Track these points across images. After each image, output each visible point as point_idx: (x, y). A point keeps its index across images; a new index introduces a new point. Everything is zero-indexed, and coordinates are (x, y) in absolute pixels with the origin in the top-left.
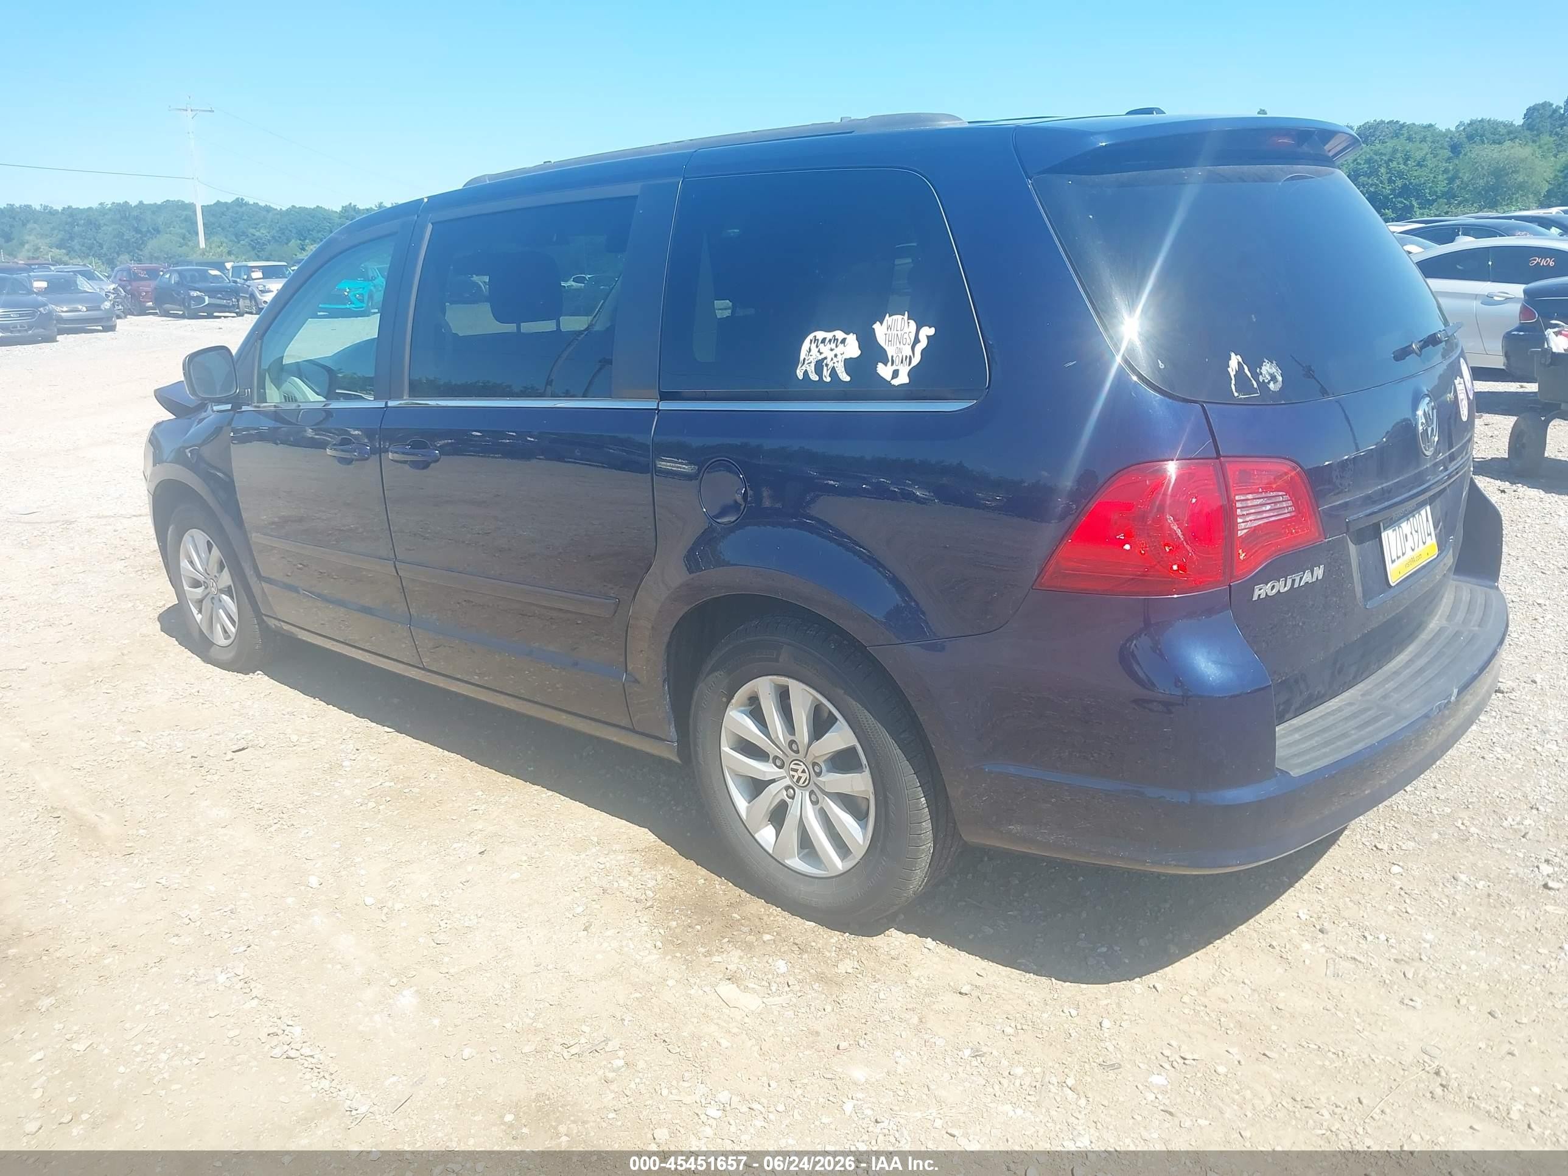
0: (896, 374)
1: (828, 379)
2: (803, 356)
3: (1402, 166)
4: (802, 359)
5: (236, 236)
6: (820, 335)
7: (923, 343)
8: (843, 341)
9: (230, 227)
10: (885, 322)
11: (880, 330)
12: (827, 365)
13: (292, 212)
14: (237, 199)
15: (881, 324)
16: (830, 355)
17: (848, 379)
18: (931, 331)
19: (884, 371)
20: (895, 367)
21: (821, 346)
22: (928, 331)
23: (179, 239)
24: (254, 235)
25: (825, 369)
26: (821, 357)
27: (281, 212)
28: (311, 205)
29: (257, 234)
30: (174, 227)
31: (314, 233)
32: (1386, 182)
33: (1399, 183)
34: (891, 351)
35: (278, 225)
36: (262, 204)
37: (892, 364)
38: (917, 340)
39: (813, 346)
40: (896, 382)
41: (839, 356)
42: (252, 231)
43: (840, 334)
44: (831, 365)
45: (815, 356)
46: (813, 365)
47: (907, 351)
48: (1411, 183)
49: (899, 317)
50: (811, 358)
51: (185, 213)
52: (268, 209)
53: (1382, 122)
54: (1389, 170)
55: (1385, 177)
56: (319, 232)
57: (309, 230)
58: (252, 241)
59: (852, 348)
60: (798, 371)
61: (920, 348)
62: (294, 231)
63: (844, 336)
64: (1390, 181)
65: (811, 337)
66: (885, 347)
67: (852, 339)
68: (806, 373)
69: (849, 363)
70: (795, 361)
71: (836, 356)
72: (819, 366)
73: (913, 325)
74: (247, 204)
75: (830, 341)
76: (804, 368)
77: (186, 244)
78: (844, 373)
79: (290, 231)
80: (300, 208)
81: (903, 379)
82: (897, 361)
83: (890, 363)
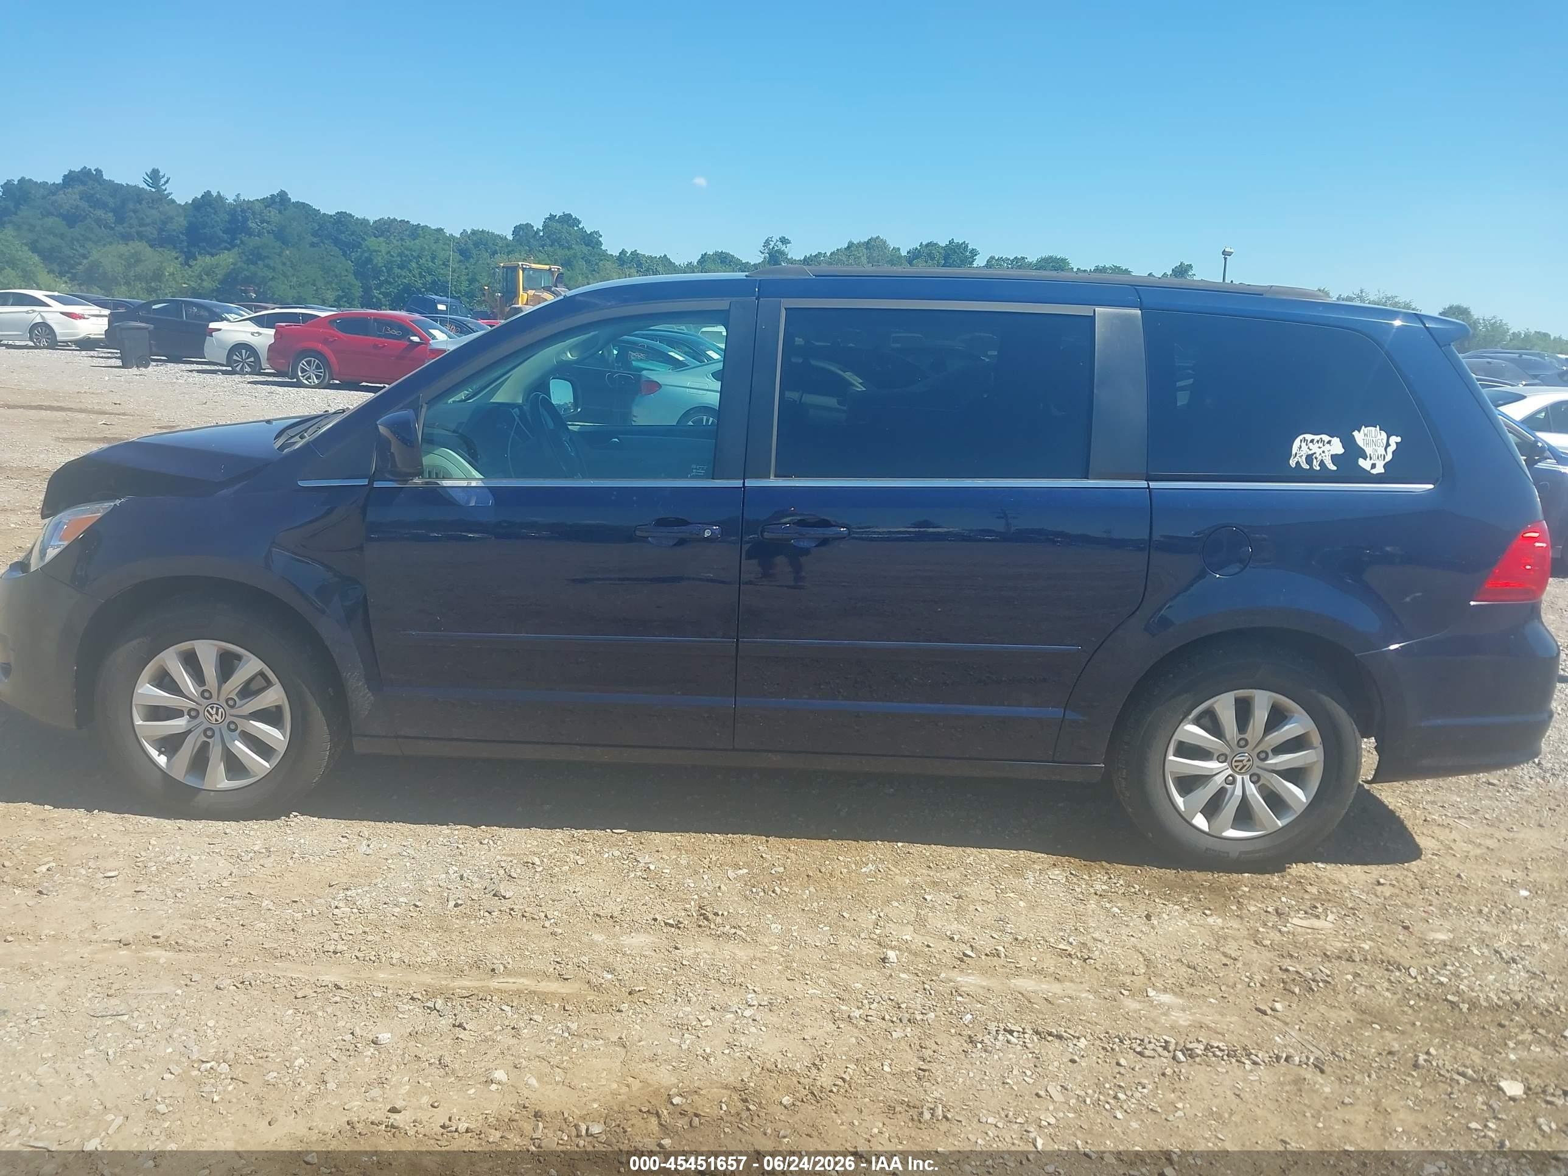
0: (1374, 466)
1: (1318, 468)
2: (1294, 450)
3: (430, 264)
4: (1294, 452)
6: (1309, 437)
7: (1393, 447)
8: (1329, 442)
10: (1362, 431)
11: (1359, 437)
12: (1316, 458)
15: (1359, 431)
16: (1319, 451)
17: (1335, 468)
18: (1399, 439)
19: (1364, 464)
20: (1372, 462)
21: (1311, 445)
22: (1395, 440)
25: (1315, 461)
26: (1310, 452)
32: (417, 276)
33: (429, 279)
34: (1368, 451)
37: (1371, 459)
38: (1388, 445)
39: (1304, 444)
40: (1374, 471)
41: (1327, 453)
43: (1326, 438)
44: (1319, 458)
45: (1305, 451)
46: (1304, 458)
47: (1381, 451)
48: (439, 280)
49: (1373, 429)
50: (1302, 453)
53: (395, 220)
54: (420, 266)
55: (416, 272)
59: (1337, 447)
60: (1291, 462)
61: (1391, 449)
63: (1330, 438)
64: (421, 276)
65: (1301, 437)
66: (1364, 448)
67: (1336, 441)
68: (1298, 462)
69: (1335, 458)
70: (1289, 454)
71: (1323, 452)
72: (1309, 459)
73: (1384, 435)
75: (1318, 442)
76: (1296, 459)
78: (1332, 464)
81: (1380, 469)
82: (1374, 457)
83: (1368, 459)
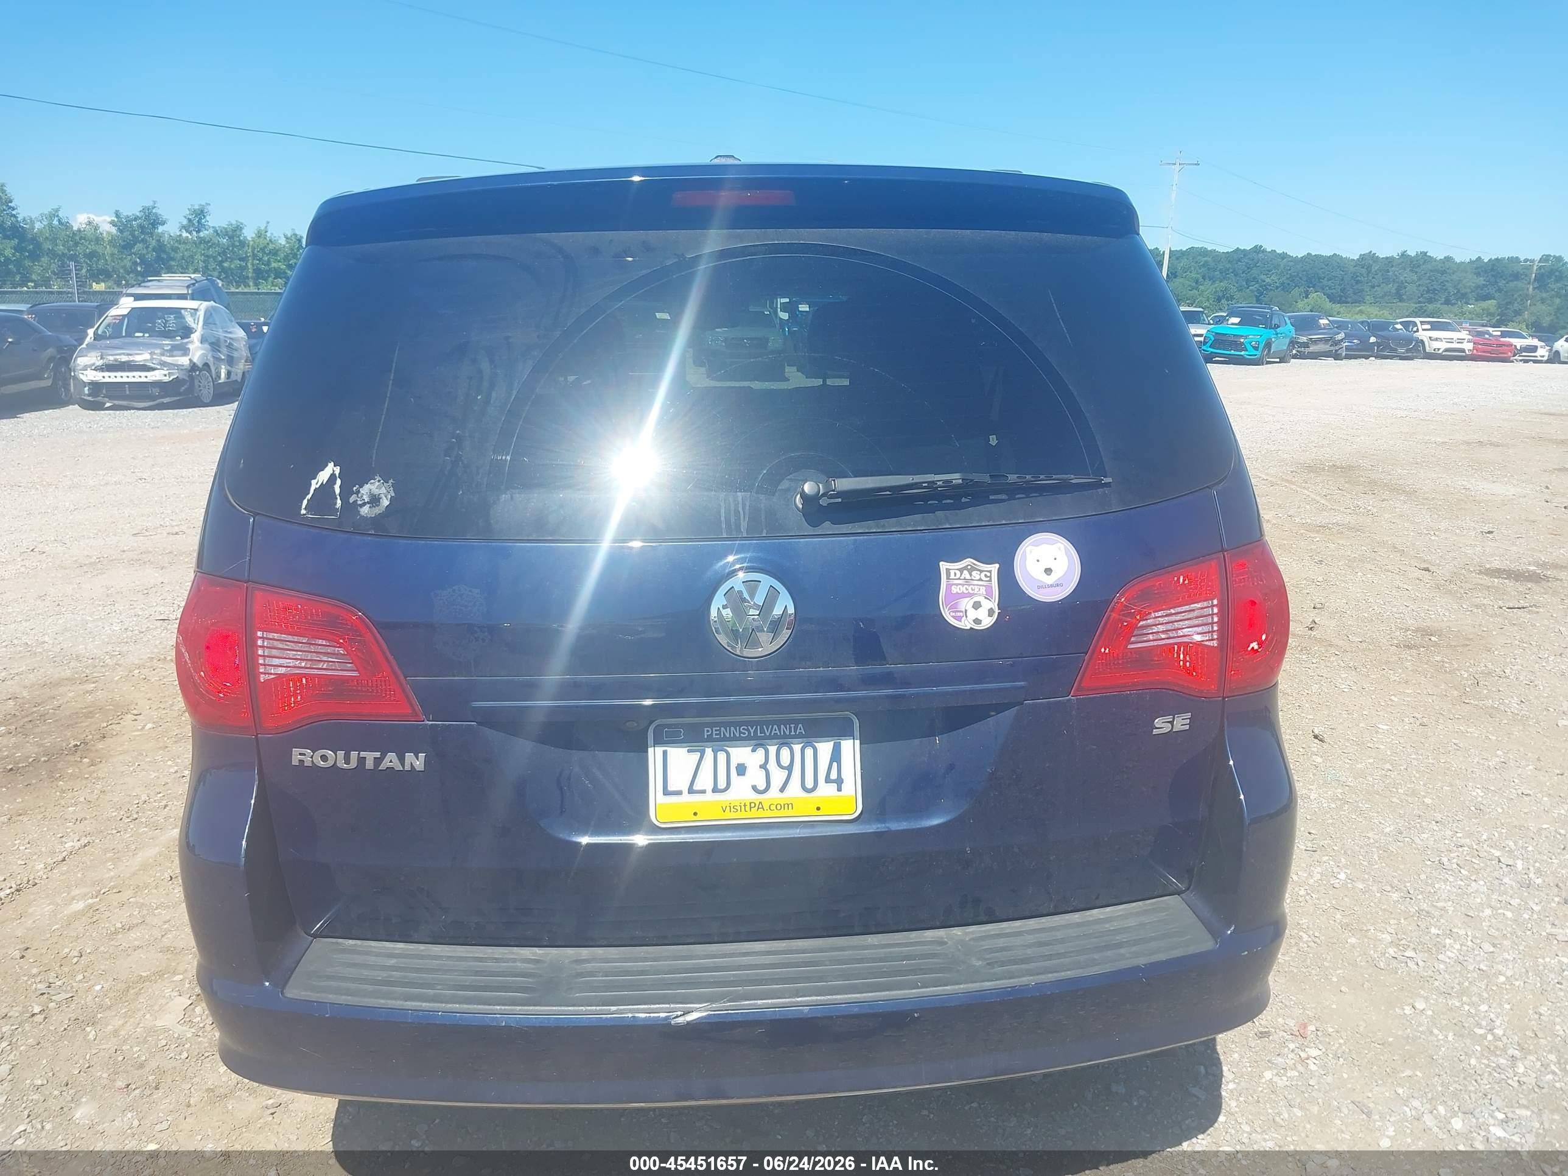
5: (1247, 281)
9: (1243, 273)
13: (1307, 260)
14: (1256, 246)
23: (1190, 283)
24: (1264, 281)
27: (1296, 260)
28: (1327, 252)
29: (1268, 280)
30: (1191, 272)
31: (1325, 282)
35: (1289, 272)
36: (1279, 251)
42: (1262, 277)
51: (1205, 259)
52: (1284, 256)
56: (1328, 280)
57: (1319, 278)
58: (1260, 287)
62: (1305, 279)
74: (1264, 251)
77: (1197, 289)
79: (1301, 278)
80: (1315, 255)
